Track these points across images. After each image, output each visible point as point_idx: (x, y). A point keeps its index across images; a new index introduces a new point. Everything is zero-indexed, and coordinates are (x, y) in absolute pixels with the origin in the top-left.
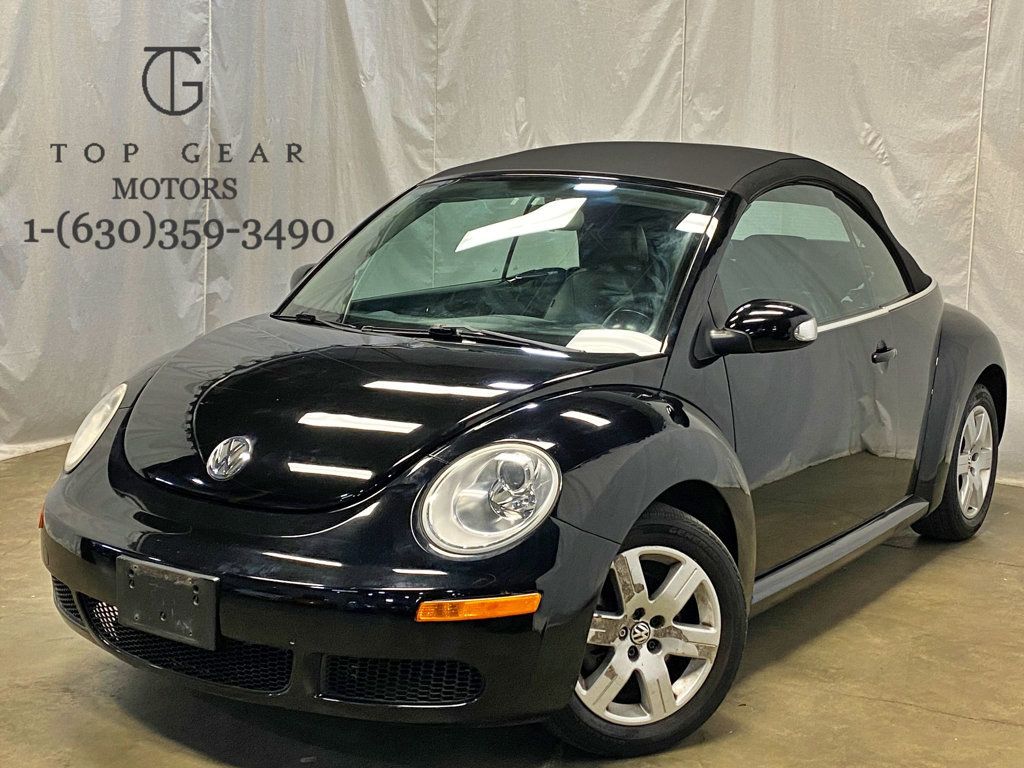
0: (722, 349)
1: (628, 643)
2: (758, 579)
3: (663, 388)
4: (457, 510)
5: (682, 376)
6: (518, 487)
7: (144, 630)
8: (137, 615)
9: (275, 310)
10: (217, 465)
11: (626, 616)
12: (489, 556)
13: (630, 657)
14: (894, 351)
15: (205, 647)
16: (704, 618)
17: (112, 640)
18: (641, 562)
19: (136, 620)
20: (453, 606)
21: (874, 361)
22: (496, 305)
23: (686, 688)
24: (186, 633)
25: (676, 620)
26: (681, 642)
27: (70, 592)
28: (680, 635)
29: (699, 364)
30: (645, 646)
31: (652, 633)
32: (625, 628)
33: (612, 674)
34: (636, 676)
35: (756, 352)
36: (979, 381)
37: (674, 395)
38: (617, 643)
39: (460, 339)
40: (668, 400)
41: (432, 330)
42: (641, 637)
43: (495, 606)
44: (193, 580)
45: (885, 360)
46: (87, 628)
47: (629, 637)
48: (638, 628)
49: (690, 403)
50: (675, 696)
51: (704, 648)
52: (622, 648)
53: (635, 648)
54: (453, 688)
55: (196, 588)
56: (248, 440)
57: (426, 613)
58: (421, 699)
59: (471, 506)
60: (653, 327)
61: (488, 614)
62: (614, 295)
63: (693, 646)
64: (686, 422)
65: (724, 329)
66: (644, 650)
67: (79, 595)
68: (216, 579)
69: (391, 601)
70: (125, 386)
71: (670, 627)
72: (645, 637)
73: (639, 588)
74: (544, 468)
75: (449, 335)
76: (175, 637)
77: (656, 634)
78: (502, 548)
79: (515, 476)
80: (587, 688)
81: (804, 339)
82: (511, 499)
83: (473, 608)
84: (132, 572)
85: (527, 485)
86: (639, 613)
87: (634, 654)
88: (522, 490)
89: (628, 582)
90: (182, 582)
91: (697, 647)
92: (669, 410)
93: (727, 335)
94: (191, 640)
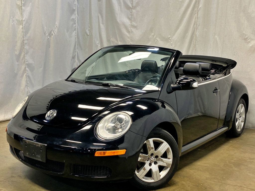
0: (174, 89)
1: (149, 162)
2: (183, 146)
3: (159, 99)
4: (106, 128)
5: (164, 96)
6: (121, 123)
7: (29, 157)
8: (27, 153)
9: (66, 78)
10: (48, 117)
11: (149, 155)
12: (113, 140)
13: (149, 165)
14: (219, 90)
15: (43, 161)
16: (168, 157)
17: (22, 159)
18: (153, 142)
19: (27, 155)
20: (104, 152)
21: (214, 92)
22: (119, 78)
23: (163, 174)
24: (39, 158)
25: (161, 157)
26: (162, 162)
27: (12, 147)
28: (162, 161)
29: (169, 93)
30: (153, 163)
31: (155, 159)
32: (148, 158)
33: (145, 169)
34: (151, 170)
35: (183, 90)
36: (241, 98)
37: (162, 101)
38: (146, 162)
39: (110, 86)
40: (160, 102)
41: (103, 84)
42: (152, 160)
43: (114, 153)
44: (41, 145)
45: (216, 92)
46: (16, 156)
47: (149, 160)
48: (152, 158)
49: (166, 103)
50: (160, 176)
51: (168, 164)
52: (147, 163)
53: (151, 163)
54: (104, 173)
55: (41, 147)
56: (56, 111)
57: (97, 154)
58: (96, 175)
59: (110, 127)
60: (157, 84)
61: (112, 155)
62: (148, 76)
63: (165, 163)
64: (165, 107)
65: (175, 84)
66: (153, 164)
67: (14, 148)
68: (46, 145)
69: (90, 151)
70: (28, 97)
71: (160, 159)
72: (153, 161)
73: (152, 148)
74: (128, 118)
75: (107, 85)
76: (36, 159)
77: (156, 160)
78: (116, 138)
79: (120, 120)
80: (138, 172)
81: (194, 87)
82: (119, 126)
83: (109, 153)
84: (26, 143)
85: (123, 122)
86: (152, 155)
87: (150, 164)
88: (122, 124)
89: (150, 147)
90: (38, 146)
91: (166, 164)
92: (161, 105)
93: (176, 86)
94: (40, 160)
